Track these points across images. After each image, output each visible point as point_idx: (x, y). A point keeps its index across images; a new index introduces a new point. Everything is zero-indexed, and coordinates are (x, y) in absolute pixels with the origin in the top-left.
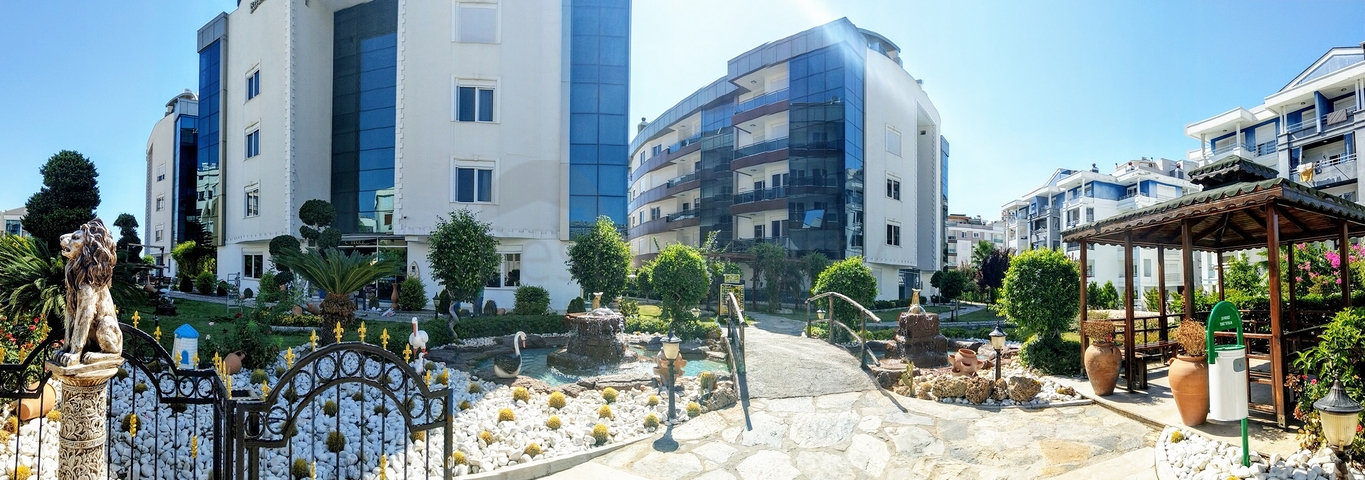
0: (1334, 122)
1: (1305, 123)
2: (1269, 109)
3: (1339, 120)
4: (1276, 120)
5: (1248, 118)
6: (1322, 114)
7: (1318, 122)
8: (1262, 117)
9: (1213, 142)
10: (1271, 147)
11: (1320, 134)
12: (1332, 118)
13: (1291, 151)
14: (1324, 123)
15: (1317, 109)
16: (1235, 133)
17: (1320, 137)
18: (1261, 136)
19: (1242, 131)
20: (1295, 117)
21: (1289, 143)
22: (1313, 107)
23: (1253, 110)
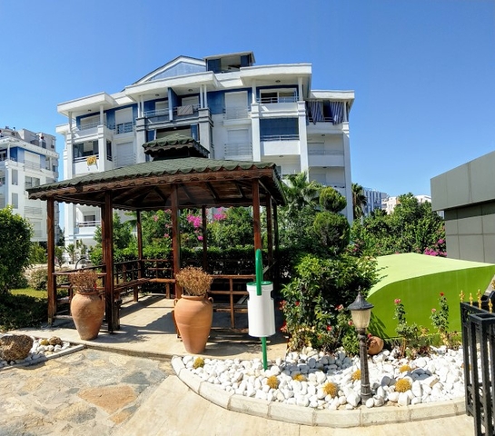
0: (183, 114)
1: (159, 111)
2: (129, 96)
3: (188, 113)
4: (134, 106)
5: (111, 102)
6: (173, 106)
7: (171, 112)
8: (121, 102)
9: (78, 119)
10: (129, 127)
11: (171, 121)
12: (181, 110)
13: (147, 133)
14: (175, 113)
15: (170, 101)
16: (99, 113)
17: (172, 124)
18: (121, 117)
19: (104, 112)
20: (150, 105)
21: (145, 126)
22: (167, 99)
23: (114, 96)
